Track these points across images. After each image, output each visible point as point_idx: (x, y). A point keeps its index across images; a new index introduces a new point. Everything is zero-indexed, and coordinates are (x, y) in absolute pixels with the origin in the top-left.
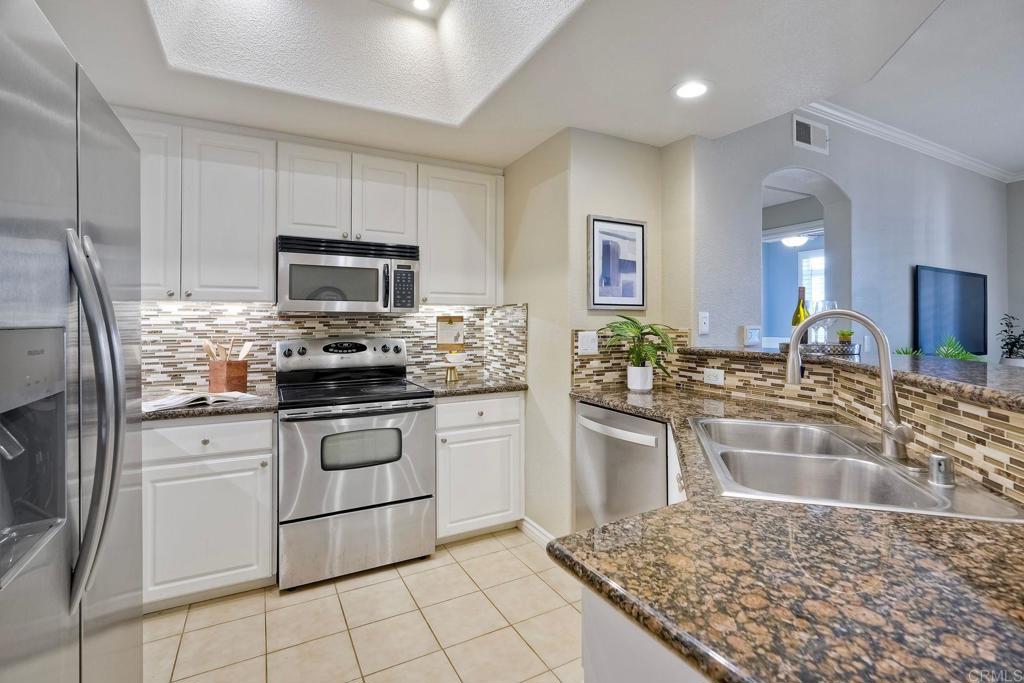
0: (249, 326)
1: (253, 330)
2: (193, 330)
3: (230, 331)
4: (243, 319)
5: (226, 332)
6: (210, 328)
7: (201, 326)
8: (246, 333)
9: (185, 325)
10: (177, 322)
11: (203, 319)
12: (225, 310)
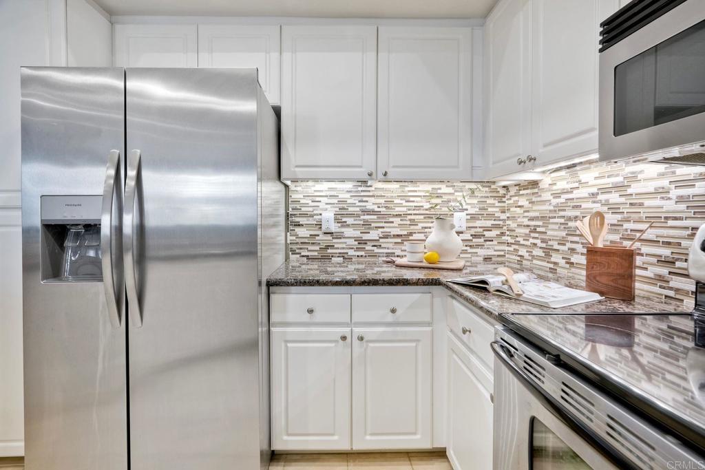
0: (675, 193)
1: (681, 199)
2: (607, 203)
3: (647, 203)
4: (665, 183)
5: (641, 205)
6: (623, 200)
7: (614, 198)
8: (670, 206)
9: (601, 197)
10: (593, 194)
11: (618, 187)
12: (641, 172)
